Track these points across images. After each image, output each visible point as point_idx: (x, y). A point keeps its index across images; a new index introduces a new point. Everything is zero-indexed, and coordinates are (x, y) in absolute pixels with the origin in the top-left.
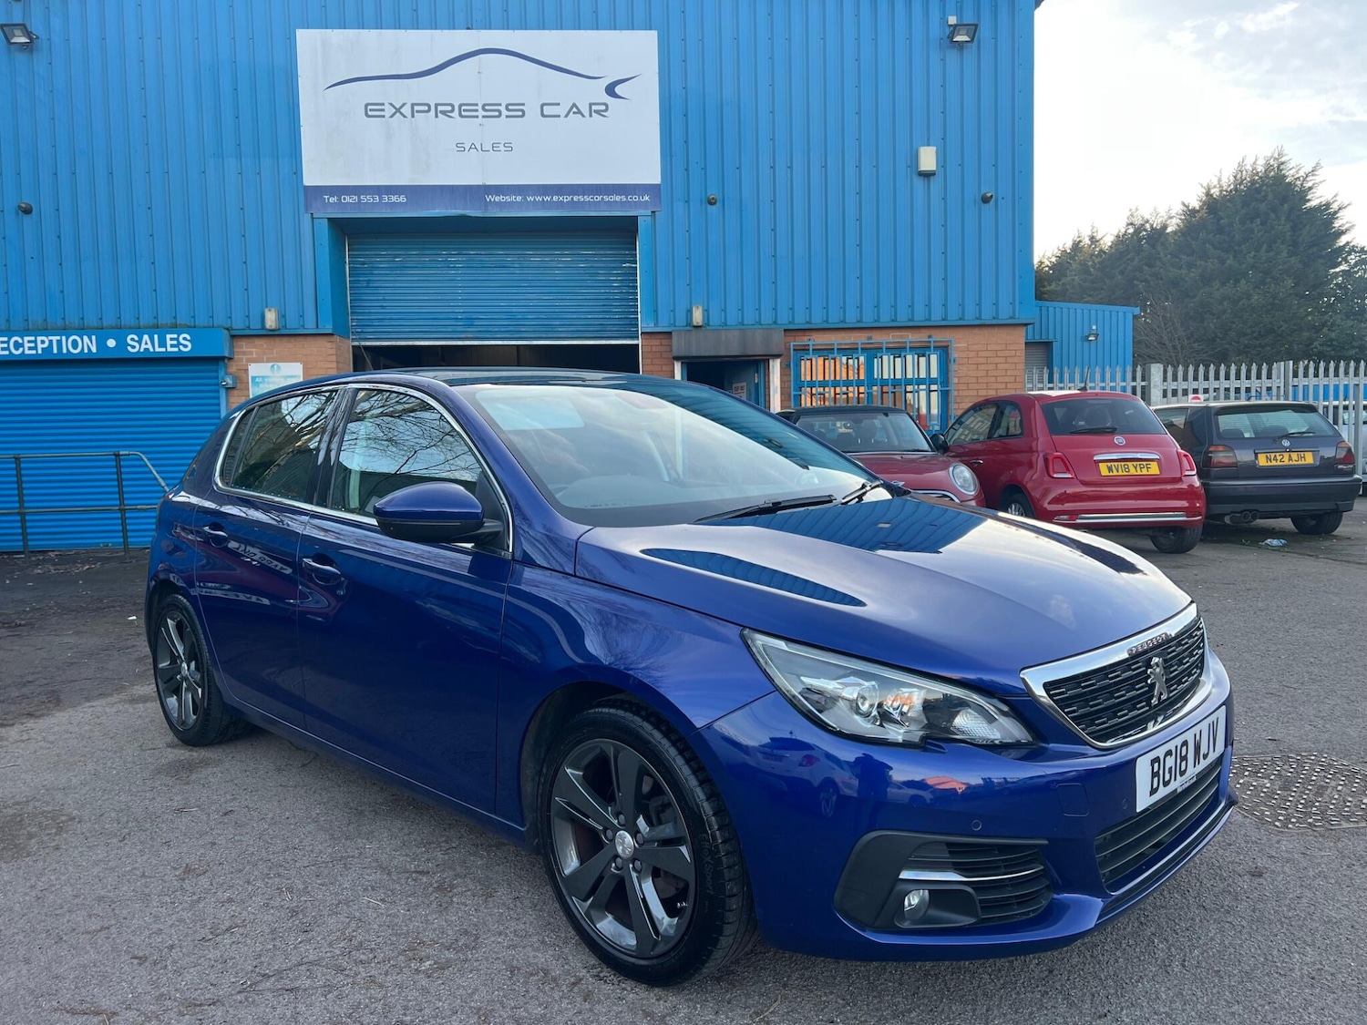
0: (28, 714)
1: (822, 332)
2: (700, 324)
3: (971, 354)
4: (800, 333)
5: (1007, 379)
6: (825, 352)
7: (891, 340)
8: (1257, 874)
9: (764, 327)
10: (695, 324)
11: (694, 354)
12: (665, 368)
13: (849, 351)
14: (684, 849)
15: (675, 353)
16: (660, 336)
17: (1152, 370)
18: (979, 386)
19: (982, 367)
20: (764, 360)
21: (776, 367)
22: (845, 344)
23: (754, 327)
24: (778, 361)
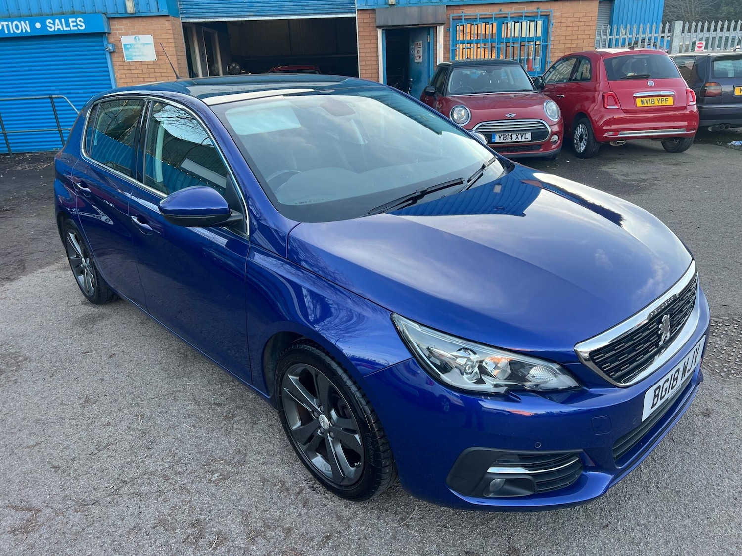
0: (7, 278)
1: (470, 7)
2: (393, 4)
3: (563, 20)
4: (457, 8)
5: (584, 37)
6: (472, 20)
7: (513, 11)
8: (707, 414)
9: (434, 4)
10: (390, 4)
11: (390, 24)
12: (372, 33)
13: (487, 20)
14: (357, 436)
15: (378, 24)
16: (369, 12)
17: (676, 25)
18: (567, 41)
19: (569, 29)
20: (434, 27)
21: (441, 30)
22: (484, 15)
23: (427, 4)
24: (442, 27)
